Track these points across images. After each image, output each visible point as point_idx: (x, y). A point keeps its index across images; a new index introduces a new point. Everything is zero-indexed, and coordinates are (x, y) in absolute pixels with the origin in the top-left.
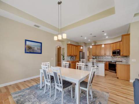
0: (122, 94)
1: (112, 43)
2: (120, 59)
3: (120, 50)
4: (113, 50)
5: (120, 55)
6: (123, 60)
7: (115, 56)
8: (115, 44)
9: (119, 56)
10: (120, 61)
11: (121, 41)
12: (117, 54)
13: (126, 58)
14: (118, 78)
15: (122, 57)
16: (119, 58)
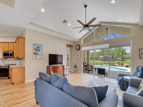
0: (22, 98)
1: (3, 43)
2: (13, 62)
3: (13, 52)
4: (4, 51)
5: (13, 57)
6: (17, 63)
7: (7, 58)
8: (7, 45)
9: (12, 59)
10: (13, 64)
11: (15, 42)
12: (10, 56)
13: (20, 60)
14: (13, 83)
15: (15, 60)
16: (12, 60)
